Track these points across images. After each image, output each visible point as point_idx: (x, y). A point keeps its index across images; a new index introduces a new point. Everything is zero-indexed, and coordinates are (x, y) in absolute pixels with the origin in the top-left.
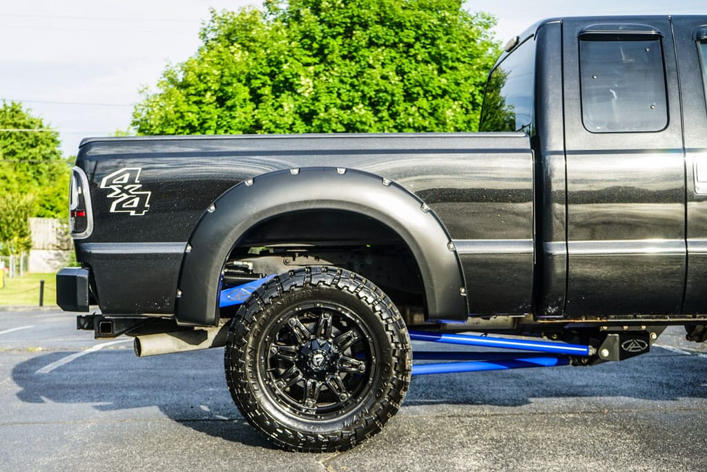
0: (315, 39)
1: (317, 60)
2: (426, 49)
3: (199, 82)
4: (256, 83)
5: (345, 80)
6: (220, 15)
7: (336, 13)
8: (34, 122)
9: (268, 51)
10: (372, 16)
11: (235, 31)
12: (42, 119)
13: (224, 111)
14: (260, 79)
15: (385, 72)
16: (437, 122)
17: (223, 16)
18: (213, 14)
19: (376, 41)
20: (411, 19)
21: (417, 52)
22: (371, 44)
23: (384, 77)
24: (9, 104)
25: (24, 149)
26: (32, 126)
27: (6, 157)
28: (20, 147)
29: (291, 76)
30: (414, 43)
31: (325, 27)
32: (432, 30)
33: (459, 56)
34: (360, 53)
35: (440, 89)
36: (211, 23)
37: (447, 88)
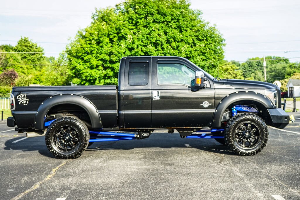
0: (134, 20)
1: (134, 27)
2: (176, 23)
3: (90, 36)
4: (111, 37)
5: (144, 36)
7: (141, 10)
8: (34, 45)
9: (116, 25)
10: (155, 11)
11: (104, 16)
12: (37, 44)
13: (99, 47)
14: (113, 35)
15: (159, 32)
16: (178, 51)
17: (100, 10)
18: (96, 10)
19: (156, 21)
20: (170, 12)
21: (172, 25)
22: (154, 22)
23: (159, 35)
24: (23, 38)
25: (30, 56)
26: (33, 46)
27: (22, 59)
28: (28, 55)
29: (124, 34)
30: (171, 21)
31: (137, 15)
32: (178, 16)
33: (188, 26)
34: (150, 25)
35: (180, 39)
36: (96, 13)
37: (182, 39)
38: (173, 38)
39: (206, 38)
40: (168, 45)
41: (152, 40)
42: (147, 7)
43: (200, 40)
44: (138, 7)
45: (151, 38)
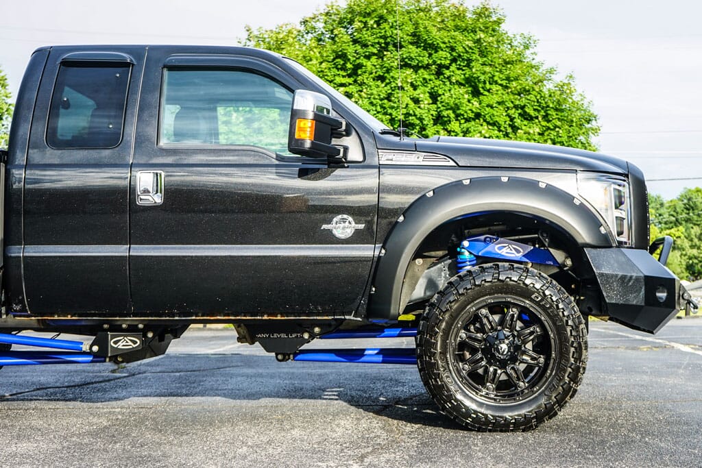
0: (349, 60)
1: (351, 80)
2: (463, 70)
5: (374, 102)
6: (256, 33)
7: (369, 32)
10: (405, 36)
15: (415, 94)
17: (260, 34)
18: (248, 33)
19: (409, 62)
20: (446, 40)
21: (452, 74)
22: (405, 65)
23: (416, 101)
30: (450, 64)
31: (358, 47)
32: (467, 52)
33: (496, 78)
34: (391, 74)
35: (473, 112)
36: (248, 41)
37: (479, 111)
38: (451, 109)
39: (545, 112)
40: (439, 127)
41: (394, 113)
42: (385, 25)
43: (529, 118)
44: (359, 24)
45: (392, 108)
